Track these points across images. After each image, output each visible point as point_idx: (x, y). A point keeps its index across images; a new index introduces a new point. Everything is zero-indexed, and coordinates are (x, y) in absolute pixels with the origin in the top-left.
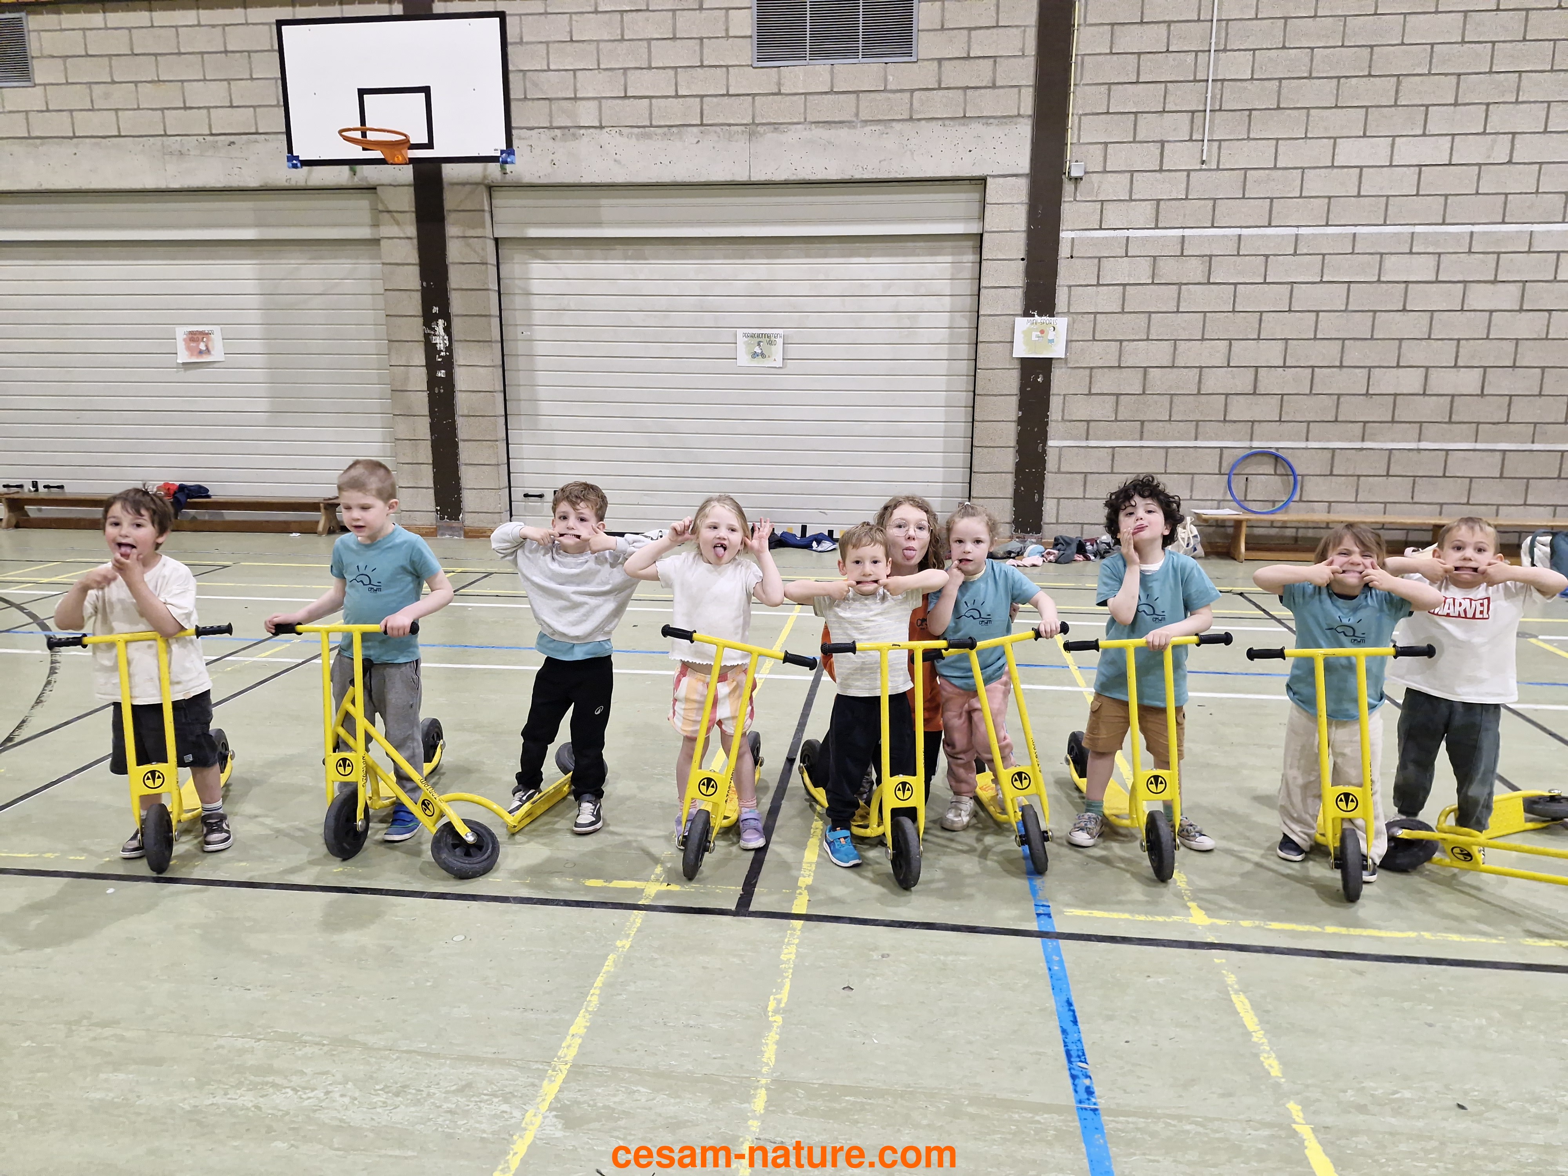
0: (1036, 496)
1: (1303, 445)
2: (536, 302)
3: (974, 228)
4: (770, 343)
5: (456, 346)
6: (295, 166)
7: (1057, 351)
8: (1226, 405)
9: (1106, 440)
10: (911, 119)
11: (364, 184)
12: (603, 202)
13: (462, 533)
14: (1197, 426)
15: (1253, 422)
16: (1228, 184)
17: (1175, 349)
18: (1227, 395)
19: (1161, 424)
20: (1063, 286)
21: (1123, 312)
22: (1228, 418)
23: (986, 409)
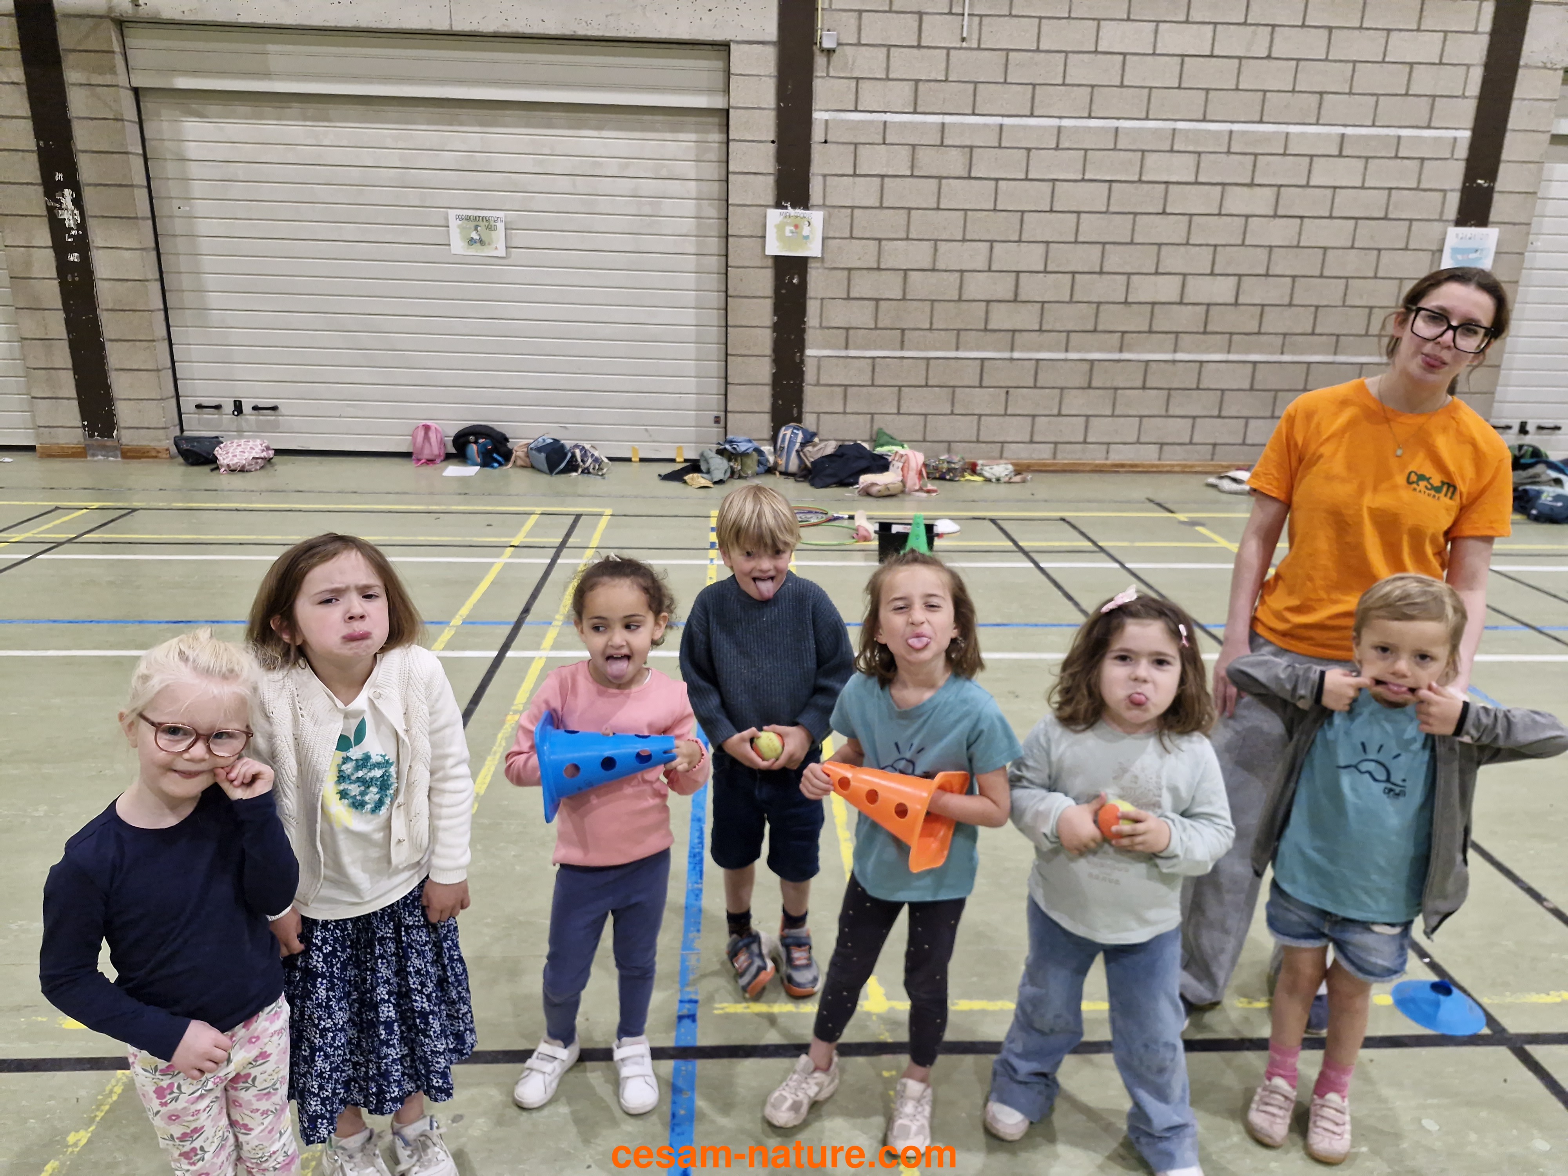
0: (795, 411)
2: (194, 169)
3: (719, 102)
4: (490, 227)
5: (91, 223)
7: (813, 250)
8: (987, 313)
9: (866, 349)
13: (119, 453)
16: (989, 66)
17: (936, 250)
19: (921, 333)
20: (818, 175)
21: (881, 207)
22: (989, 327)
23: (740, 312)
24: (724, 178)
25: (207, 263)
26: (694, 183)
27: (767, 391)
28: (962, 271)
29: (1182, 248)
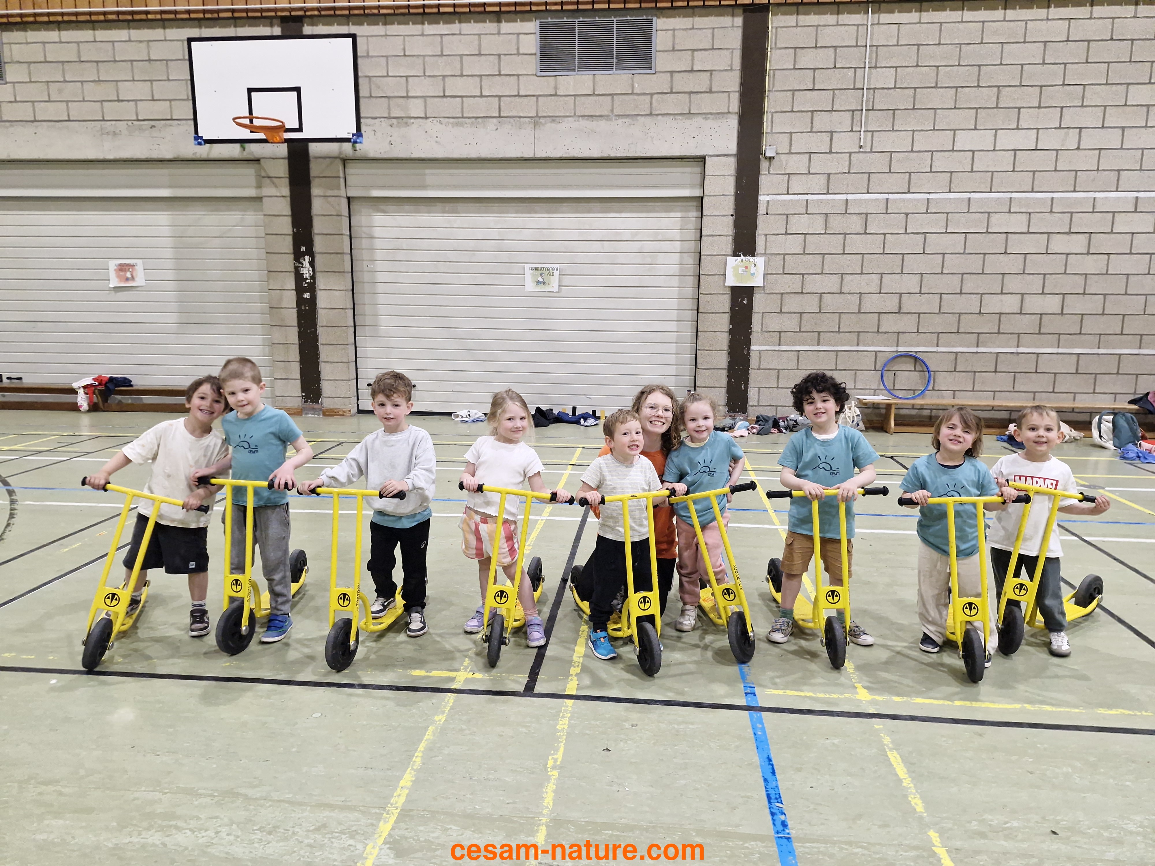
0: (743, 386)
1: (934, 349)
2: (378, 243)
3: (697, 193)
4: (550, 274)
5: (318, 276)
6: (200, 144)
7: (757, 281)
8: (879, 321)
9: (793, 346)
10: (651, 114)
11: (252, 157)
12: (427, 171)
13: (321, 413)
14: (858, 335)
15: (898, 333)
16: (879, 163)
17: (842, 280)
18: (880, 313)
19: (832, 334)
20: (761, 235)
21: (804, 253)
22: (880, 331)
23: (706, 322)
24: (699, 239)
25: (381, 298)
26: (678, 242)
27: (724, 374)
28: (861, 294)
29: (1020, 276)
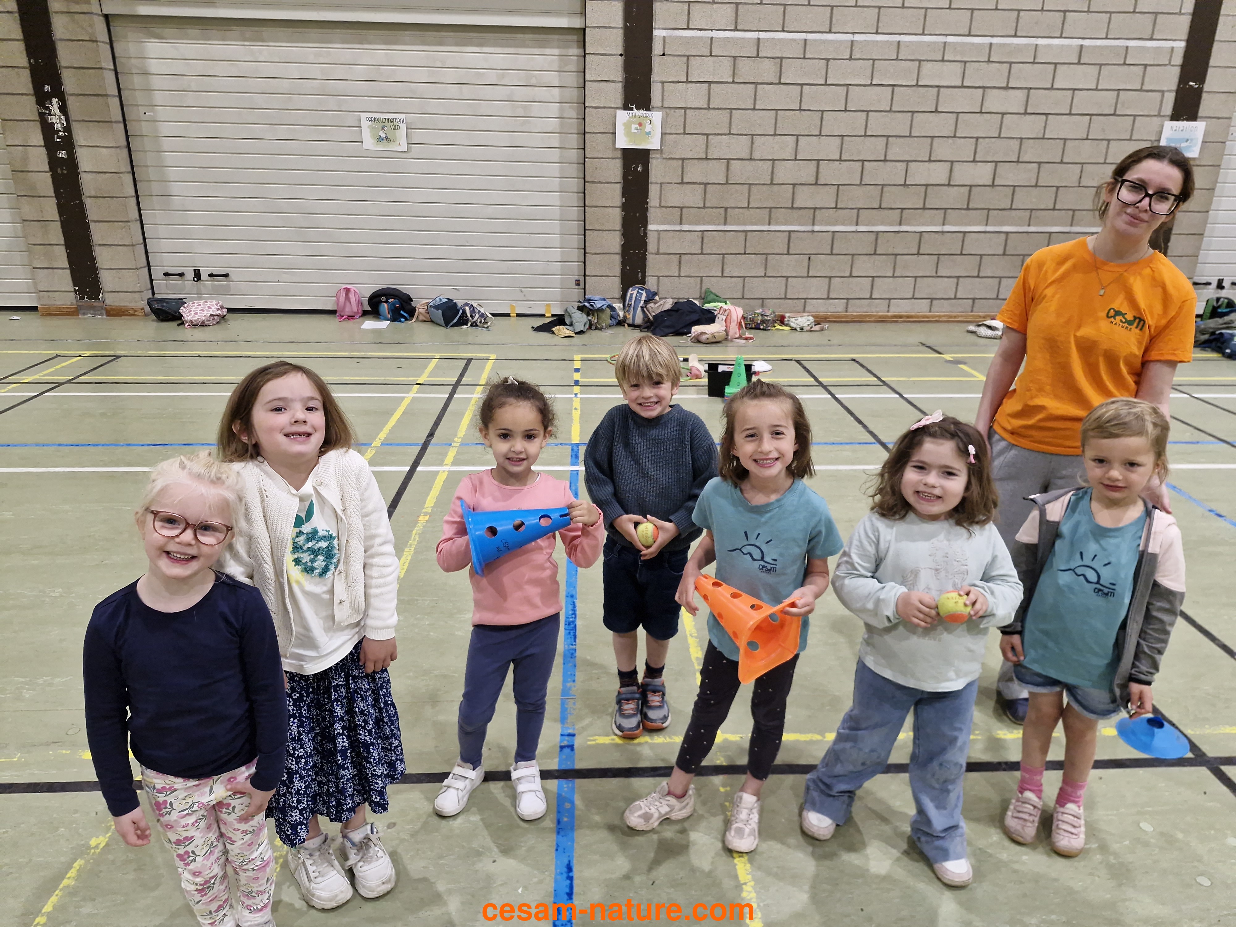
0: (640, 275)
1: (853, 228)
2: (156, 81)
3: (577, 23)
4: (394, 128)
5: (74, 126)
7: (654, 143)
8: (793, 193)
9: (697, 224)
13: (104, 312)
14: (770, 212)
15: (815, 209)
17: (752, 143)
18: (794, 185)
19: (740, 210)
20: (657, 81)
21: (709, 108)
22: (795, 206)
23: (595, 195)
24: (582, 85)
25: (169, 158)
26: (557, 89)
27: (617, 259)
28: (773, 160)
29: (950, 141)
